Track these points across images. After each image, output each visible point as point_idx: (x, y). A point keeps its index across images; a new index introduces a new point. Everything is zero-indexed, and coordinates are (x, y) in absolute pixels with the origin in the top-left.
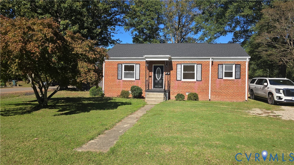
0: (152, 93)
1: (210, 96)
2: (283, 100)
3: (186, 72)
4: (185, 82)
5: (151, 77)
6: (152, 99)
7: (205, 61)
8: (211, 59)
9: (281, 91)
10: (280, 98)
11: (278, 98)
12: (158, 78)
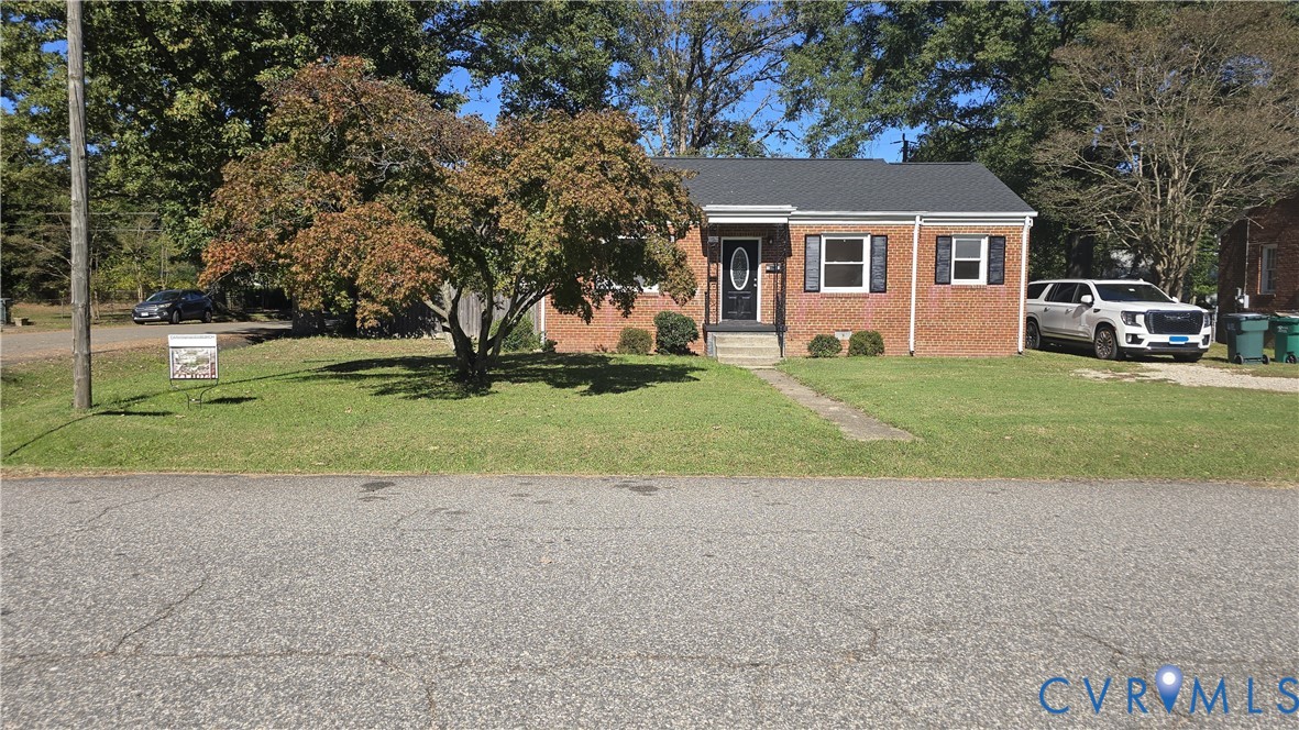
0: (729, 335)
1: (912, 340)
2: (1144, 345)
3: (835, 263)
4: (831, 296)
5: (715, 279)
6: (740, 356)
7: (898, 226)
8: (918, 218)
9: (1140, 319)
10: (1135, 339)
11: (1130, 340)
12: (739, 284)
